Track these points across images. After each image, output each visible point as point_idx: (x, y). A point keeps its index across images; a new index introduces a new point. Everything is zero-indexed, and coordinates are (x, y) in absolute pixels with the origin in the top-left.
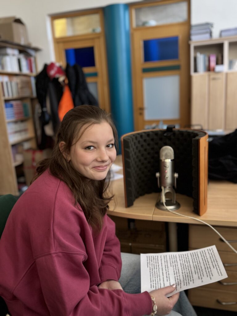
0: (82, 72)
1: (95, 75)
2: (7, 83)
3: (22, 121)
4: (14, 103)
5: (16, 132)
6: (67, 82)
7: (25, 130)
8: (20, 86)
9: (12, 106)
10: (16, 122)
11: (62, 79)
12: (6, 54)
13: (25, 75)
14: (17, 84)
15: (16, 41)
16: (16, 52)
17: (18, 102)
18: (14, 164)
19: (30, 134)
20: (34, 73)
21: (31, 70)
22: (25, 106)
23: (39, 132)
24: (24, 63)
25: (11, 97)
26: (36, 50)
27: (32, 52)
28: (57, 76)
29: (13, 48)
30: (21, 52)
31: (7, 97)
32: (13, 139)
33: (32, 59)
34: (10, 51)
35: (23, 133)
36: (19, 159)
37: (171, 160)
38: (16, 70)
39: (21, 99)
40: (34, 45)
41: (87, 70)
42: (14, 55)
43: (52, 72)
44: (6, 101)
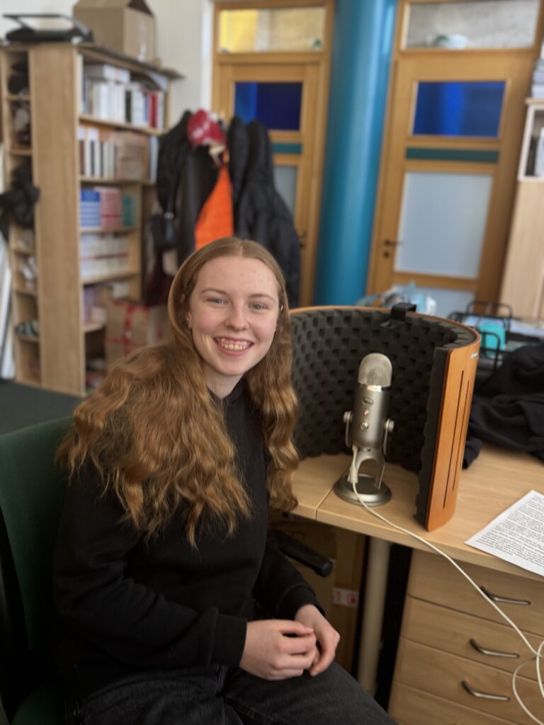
0: (267, 139)
1: (296, 149)
2: (92, 144)
3: (117, 235)
4: (103, 191)
5: (99, 257)
6: (226, 158)
7: (122, 256)
8: (121, 154)
9: (97, 197)
10: (102, 235)
11: (216, 149)
12: (102, 80)
13: (138, 132)
14: (116, 149)
15: (128, 51)
16: (124, 76)
17: (114, 191)
18: (84, 328)
19: (131, 266)
20: (160, 130)
21: (153, 123)
22: (127, 202)
23: (151, 266)
24: (139, 102)
25: (97, 177)
26: (172, 76)
27: (161, 81)
28: (207, 141)
29: (117, 67)
30: (135, 77)
31: (88, 176)
32: (90, 271)
33: (160, 96)
34: (110, 72)
35: (115, 261)
36: (98, 318)
37: (383, 389)
38: (118, 117)
39: (120, 184)
40: (167, 64)
41: (278, 136)
42: (118, 83)
43: (198, 133)
44: (86, 185)
